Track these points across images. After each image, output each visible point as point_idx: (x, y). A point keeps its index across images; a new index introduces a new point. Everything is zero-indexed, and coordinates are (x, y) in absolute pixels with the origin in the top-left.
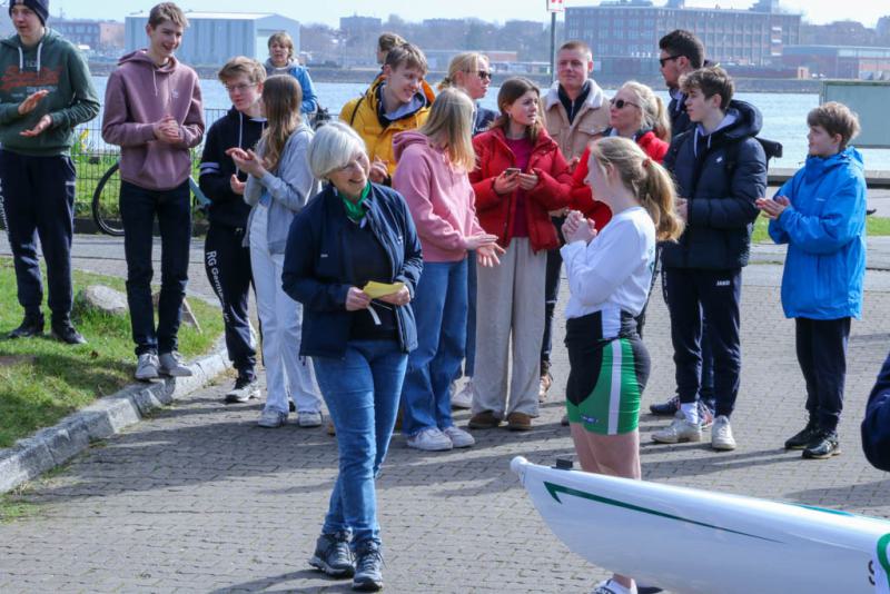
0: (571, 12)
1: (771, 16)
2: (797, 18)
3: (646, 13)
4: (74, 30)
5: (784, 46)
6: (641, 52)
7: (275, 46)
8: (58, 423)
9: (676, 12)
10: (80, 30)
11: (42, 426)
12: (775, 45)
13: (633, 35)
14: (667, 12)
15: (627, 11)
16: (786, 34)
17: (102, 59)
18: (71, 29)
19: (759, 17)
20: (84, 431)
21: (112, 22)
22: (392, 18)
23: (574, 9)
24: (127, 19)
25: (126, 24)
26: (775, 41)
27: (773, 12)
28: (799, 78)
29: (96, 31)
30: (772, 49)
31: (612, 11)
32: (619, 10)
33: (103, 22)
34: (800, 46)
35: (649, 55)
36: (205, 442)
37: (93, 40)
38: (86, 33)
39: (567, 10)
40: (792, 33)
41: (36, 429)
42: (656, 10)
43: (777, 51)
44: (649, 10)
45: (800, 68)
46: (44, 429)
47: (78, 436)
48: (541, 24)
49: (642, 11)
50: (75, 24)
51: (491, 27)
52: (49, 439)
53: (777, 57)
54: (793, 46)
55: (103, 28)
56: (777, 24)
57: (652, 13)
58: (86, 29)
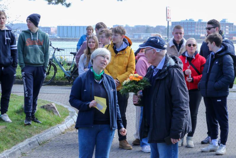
0: (173, 23)
1: (226, 23)
2: (233, 24)
3: (193, 23)
4: (44, 29)
5: (229, 31)
6: (191, 33)
7: (88, 30)
8: (11, 148)
9: (201, 23)
10: (45, 29)
11: (5, 150)
12: (227, 31)
13: (189, 29)
14: (198, 23)
15: (188, 22)
16: (229, 28)
17: (51, 37)
18: (43, 29)
19: (223, 24)
20: (20, 151)
21: (54, 27)
22: (126, 25)
23: (174, 22)
24: (58, 26)
25: (57, 28)
26: (227, 30)
27: (226, 22)
28: (233, 39)
29: (49, 29)
30: (226, 32)
31: (184, 23)
32: (186, 22)
33: (52, 27)
34: (233, 31)
35: (194, 34)
36: (58, 153)
37: (49, 32)
38: (47, 30)
39: (172, 22)
40: (231, 28)
41: (4, 151)
42: (195, 22)
43: (228, 33)
44: (193, 22)
45: (233, 37)
46: (6, 151)
47: (17, 152)
48: (165, 26)
49: (192, 22)
50: (44, 28)
51: (152, 27)
52: (7, 154)
53: (227, 34)
54: (232, 31)
55: (51, 29)
56: (228, 25)
57: (194, 23)
58: (47, 29)
